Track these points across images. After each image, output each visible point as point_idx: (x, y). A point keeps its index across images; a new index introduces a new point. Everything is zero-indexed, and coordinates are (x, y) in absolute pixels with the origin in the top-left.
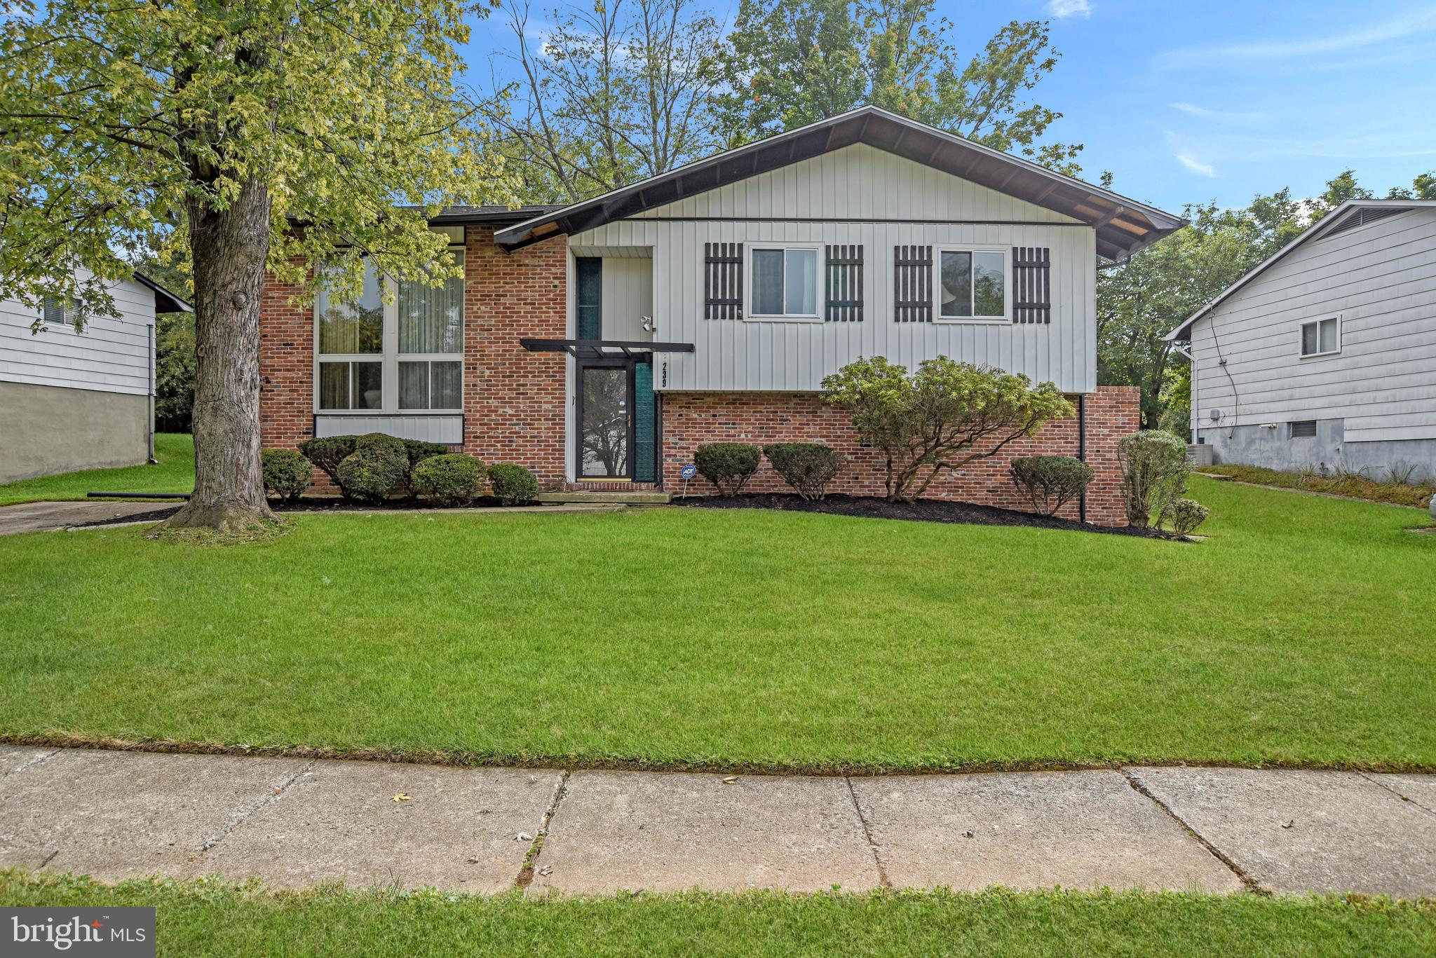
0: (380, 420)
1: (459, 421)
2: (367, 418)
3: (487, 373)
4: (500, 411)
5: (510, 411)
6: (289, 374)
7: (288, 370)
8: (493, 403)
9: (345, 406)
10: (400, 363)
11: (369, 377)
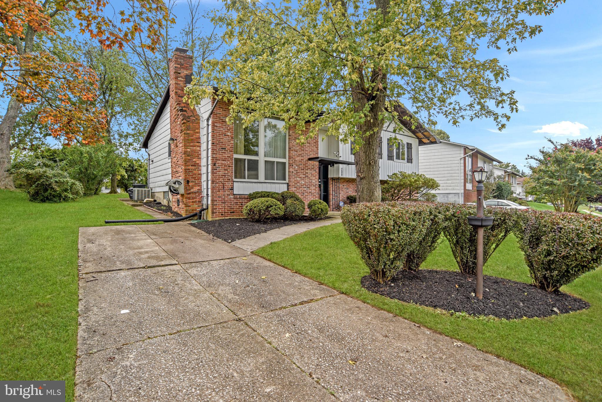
0: (259, 184)
1: (286, 186)
2: (254, 184)
3: (296, 167)
4: (300, 182)
5: (303, 183)
6: (223, 162)
7: (223, 160)
8: (298, 179)
9: (244, 178)
10: (265, 161)
11: (253, 166)
